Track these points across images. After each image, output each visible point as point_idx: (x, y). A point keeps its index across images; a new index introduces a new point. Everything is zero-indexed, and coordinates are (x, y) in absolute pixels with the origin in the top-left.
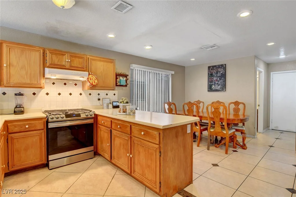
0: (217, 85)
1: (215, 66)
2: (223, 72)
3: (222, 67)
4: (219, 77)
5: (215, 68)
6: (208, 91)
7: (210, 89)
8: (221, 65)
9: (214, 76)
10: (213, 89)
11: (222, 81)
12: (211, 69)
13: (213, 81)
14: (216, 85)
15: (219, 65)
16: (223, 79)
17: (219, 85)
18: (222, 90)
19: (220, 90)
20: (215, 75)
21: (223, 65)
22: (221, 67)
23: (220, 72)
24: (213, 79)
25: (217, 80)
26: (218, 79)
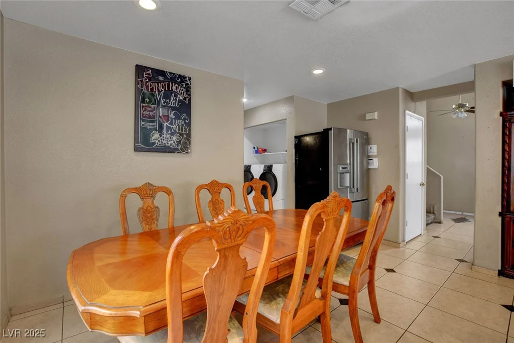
0: (167, 131)
1: (162, 73)
2: (185, 99)
3: (182, 81)
4: (173, 109)
5: (161, 78)
6: (137, 149)
7: (144, 144)
8: (180, 76)
9: (159, 102)
10: (154, 143)
11: (183, 122)
12: (150, 79)
13: (154, 117)
14: (164, 131)
15: (174, 74)
16: (185, 119)
17: (172, 134)
18: (181, 148)
19: (178, 149)
20: (162, 101)
21: (185, 77)
22: (180, 82)
23: (176, 96)
24: (156, 111)
25: (167, 118)
26: (172, 116)
